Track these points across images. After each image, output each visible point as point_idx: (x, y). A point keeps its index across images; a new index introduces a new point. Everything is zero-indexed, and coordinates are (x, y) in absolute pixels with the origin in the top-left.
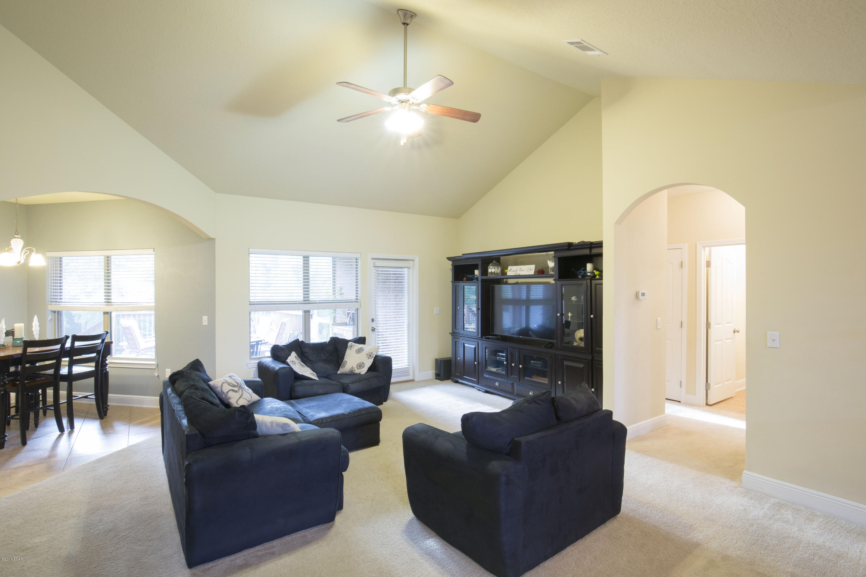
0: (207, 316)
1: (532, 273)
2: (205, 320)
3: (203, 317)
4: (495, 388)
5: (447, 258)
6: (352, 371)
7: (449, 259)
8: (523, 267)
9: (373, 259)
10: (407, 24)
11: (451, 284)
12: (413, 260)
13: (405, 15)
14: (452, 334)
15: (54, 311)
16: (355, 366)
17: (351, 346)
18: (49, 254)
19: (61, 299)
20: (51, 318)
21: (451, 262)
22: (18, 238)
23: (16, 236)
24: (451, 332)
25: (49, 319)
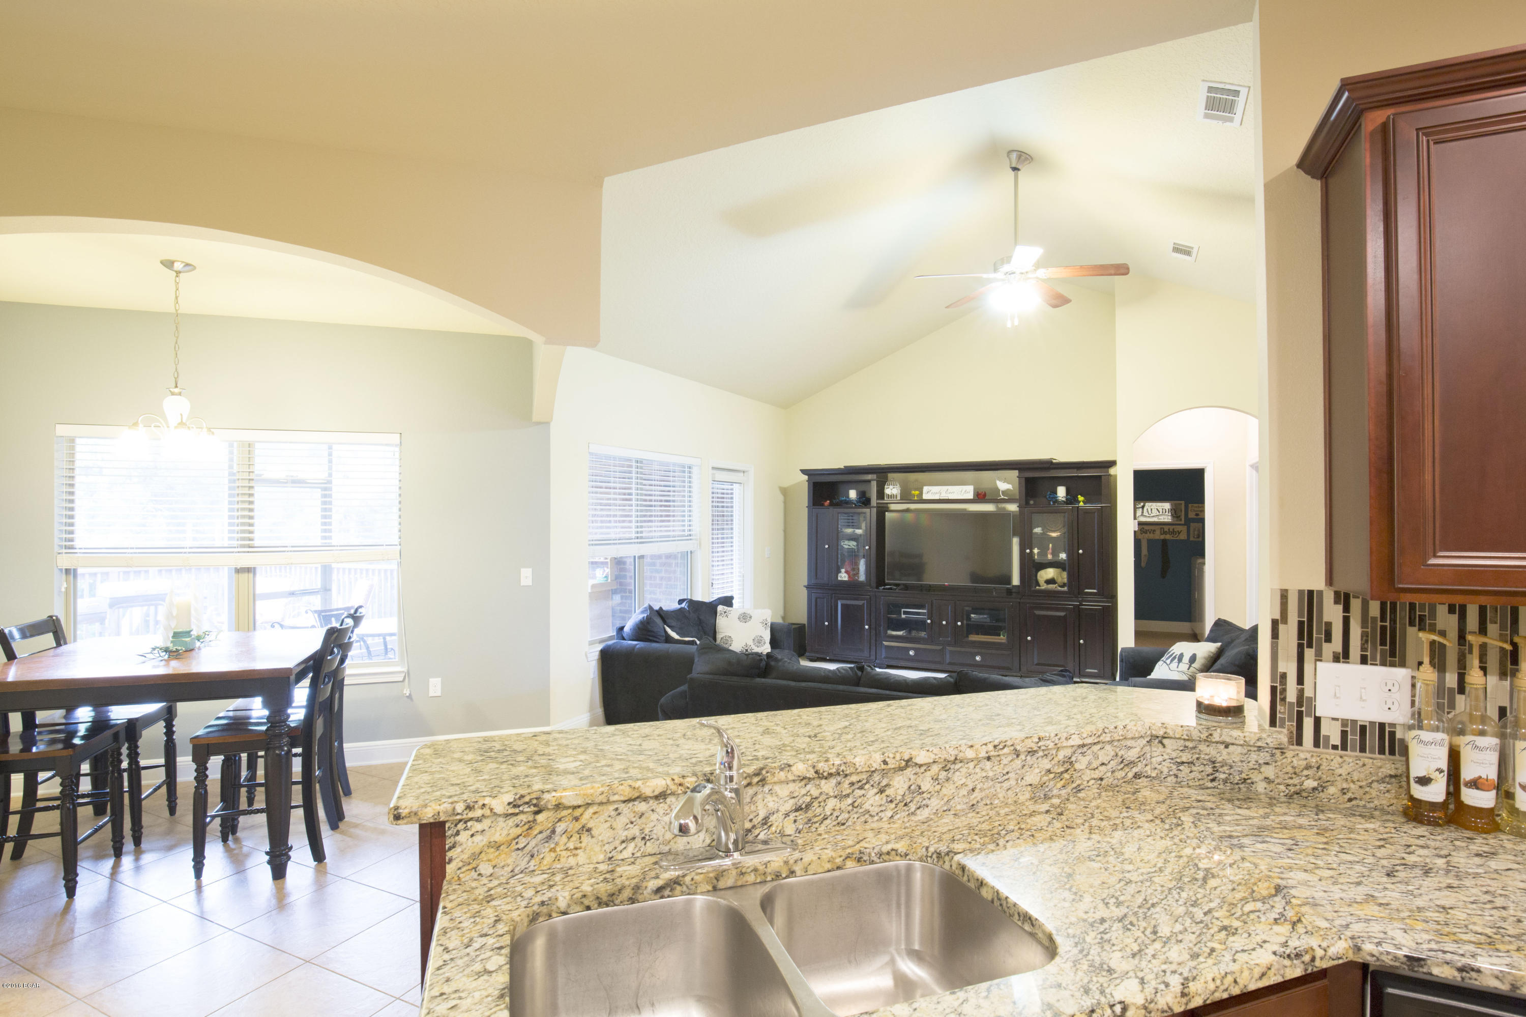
0: (531, 569)
1: (970, 496)
2: (526, 576)
3: (521, 569)
4: (911, 659)
6: (747, 650)
7: (804, 472)
8: (950, 488)
9: (713, 468)
10: (1018, 170)
12: (744, 472)
13: (1019, 157)
14: (808, 587)
15: (66, 570)
16: (750, 643)
17: (725, 612)
18: (61, 430)
19: (72, 540)
20: (66, 588)
21: (806, 477)
22: (180, 394)
23: (177, 390)
24: (806, 584)
25: (63, 590)
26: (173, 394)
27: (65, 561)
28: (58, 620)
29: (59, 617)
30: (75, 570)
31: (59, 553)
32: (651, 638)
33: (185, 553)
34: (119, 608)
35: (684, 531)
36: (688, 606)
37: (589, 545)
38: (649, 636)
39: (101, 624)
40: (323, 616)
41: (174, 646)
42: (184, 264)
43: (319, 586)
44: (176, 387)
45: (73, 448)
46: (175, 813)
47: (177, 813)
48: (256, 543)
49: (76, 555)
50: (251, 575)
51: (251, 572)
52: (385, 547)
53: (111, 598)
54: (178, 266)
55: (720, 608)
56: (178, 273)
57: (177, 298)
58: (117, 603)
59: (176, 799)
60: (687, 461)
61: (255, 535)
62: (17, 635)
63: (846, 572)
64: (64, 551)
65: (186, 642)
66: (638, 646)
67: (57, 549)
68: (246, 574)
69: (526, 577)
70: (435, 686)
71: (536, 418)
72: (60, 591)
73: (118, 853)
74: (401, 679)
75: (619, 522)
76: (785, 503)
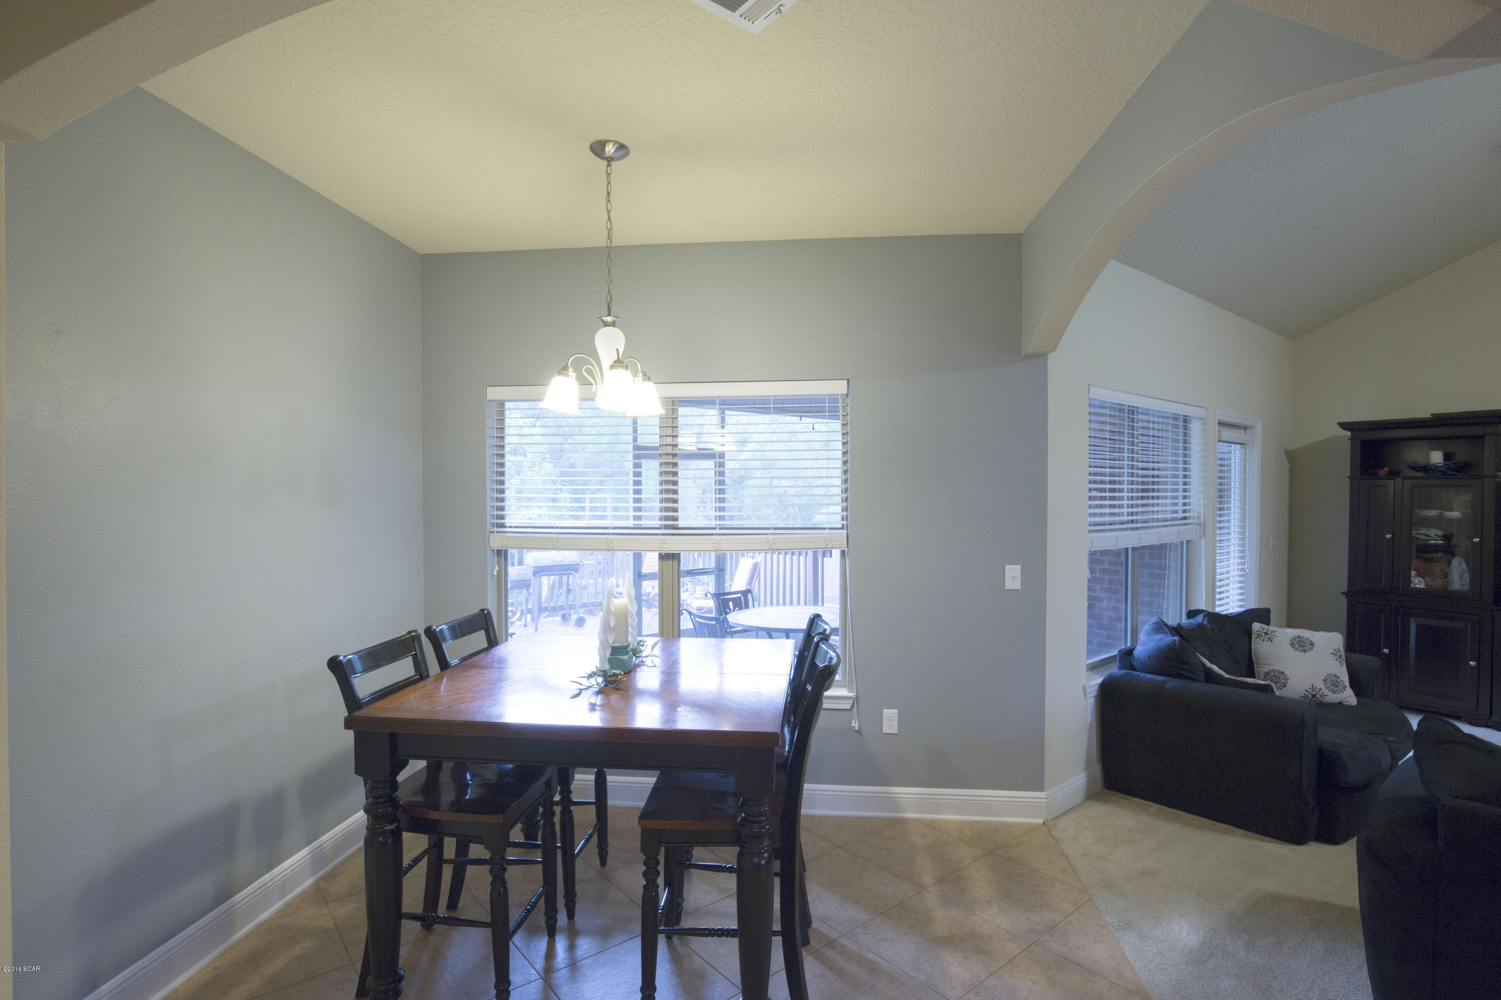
0: (1019, 566)
2: (1013, 576)
3: (1007, 566)
5: (1338, 423)
7: (1344, 425)
11: (1346, 485)
14: (1349, 594)
15: (498, 551)
16: (1320, 684)
17: (1266, 634)
18: (494, 393)
19: (502, 517)
20: (498, 572)
21: (1348, 433)
22: (613, 324)
23: (609, 319)
24: (1345, 588)
25: (495, 573)
26: (606, 324)
27: (496, 542)
28: (489, 613)
29: (491, 610)
30: (506, 552)
31: (492, 532)
32: (1185, 673)
33: (609, 534)
34: (540, 576)
35: (1176, 512)
36: (1209, 622)
37: (1090, 531)
38: (1184, 670)
39: (527, 590)
40: (722, 600)
41: (612, 668)
42: (617, 145)
43: (713, 565)
44: (609, 315)
45: (502, 413)
46: (606, 864)
47: (608, 862)
48: (681, 523)
49: (507, 535)
50: (676, 563)
51: (675, 559)
52: (827, 531)
53: (534, 567)
54: (610, 149)
55: (1256, 626)
56: (610, 160)
57: (608, 194)
58: (540, 571)
59: (607, 847)
60: (1182, 410)
61: (680, 514)
62: (447, 634)
63: (1419, 575)
64: (496, 529)
65: (623, 661)
66: (1168, 685)
67: (489, 526)
68: (671, 562)
69: (1014, 578)
70: (890, 721)
71: (1030, 348)
72: (493, 574)
73: (552, 934)
74: (848, 707)
75: (1138, 498)
76: (1291, 471)
